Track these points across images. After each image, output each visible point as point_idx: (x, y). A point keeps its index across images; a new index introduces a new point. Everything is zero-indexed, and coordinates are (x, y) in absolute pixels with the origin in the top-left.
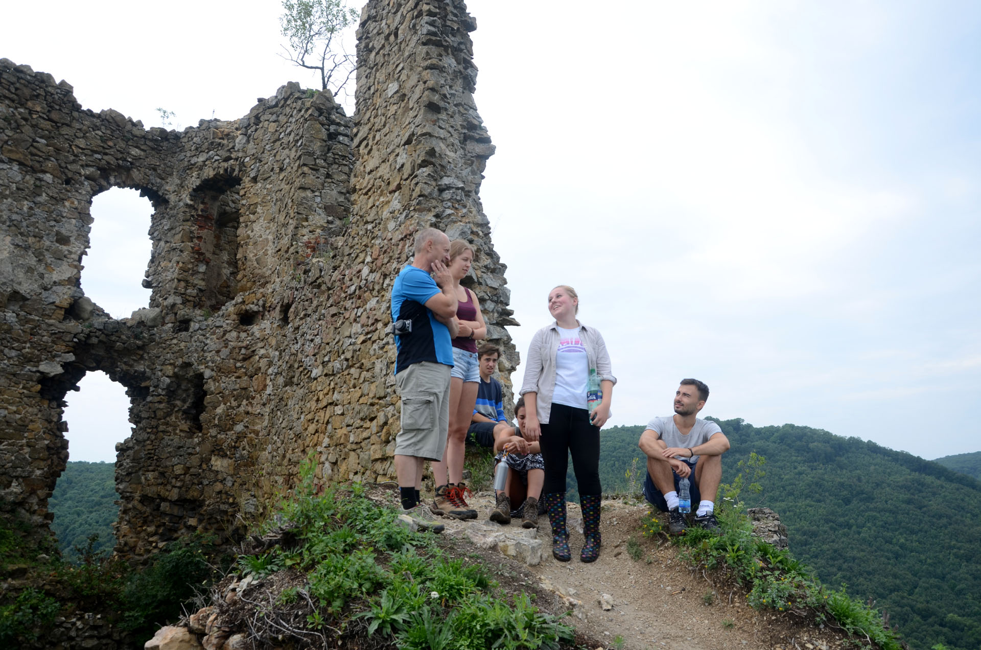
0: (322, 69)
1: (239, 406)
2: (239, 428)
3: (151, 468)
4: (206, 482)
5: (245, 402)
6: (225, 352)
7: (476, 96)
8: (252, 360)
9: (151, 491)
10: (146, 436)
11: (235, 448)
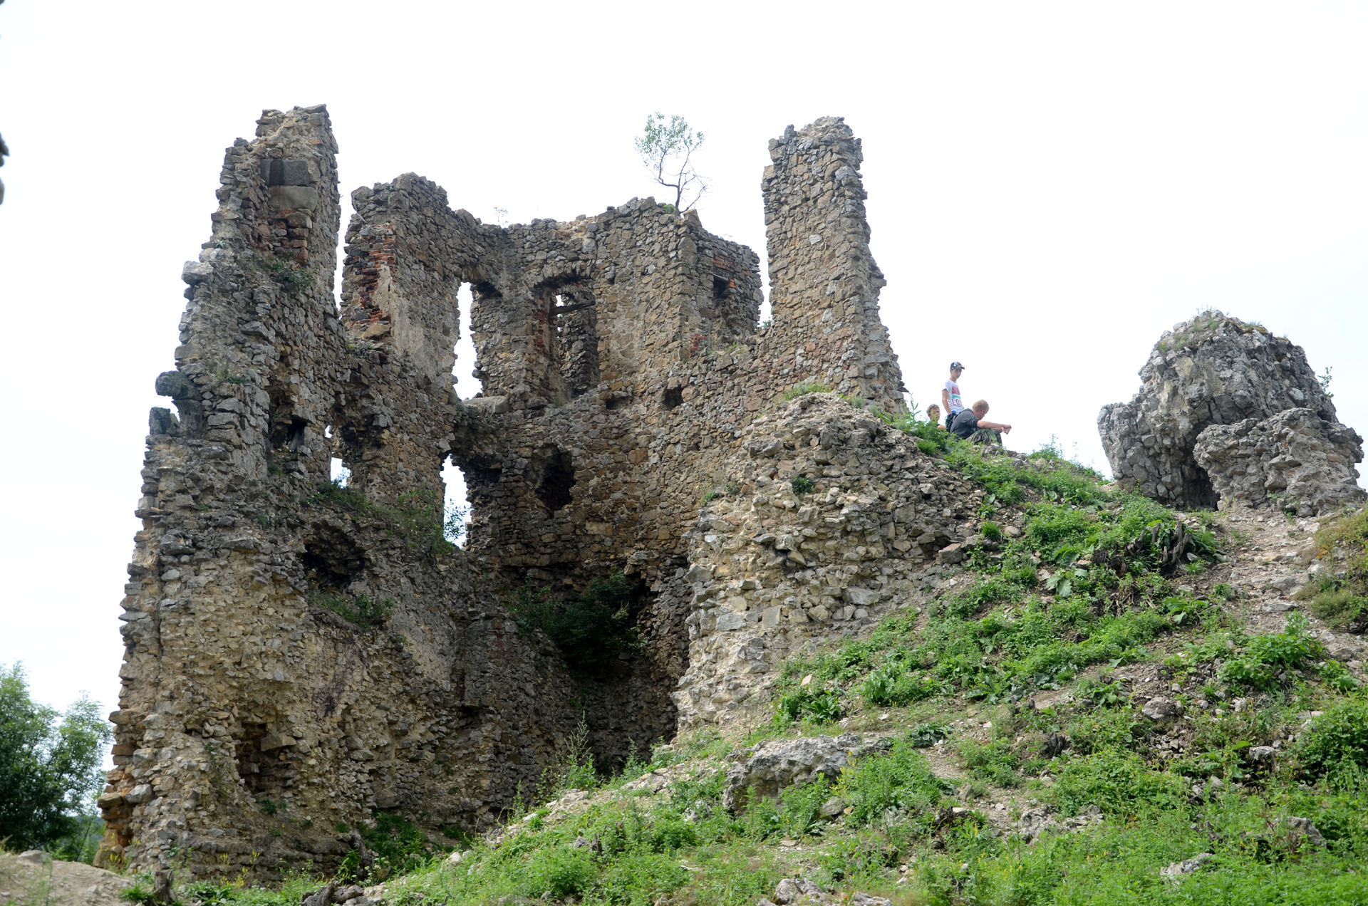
0: (678, 187)
1: (616, 477)
2: (618, 495)
3: (511, 541)
4: (581, 545)
5: (621, 473)
6: (594, 433)
7: (871, 246)
8: (625, 437)
9: (516, 561)
10: (502, 513)
11: (613, 513)
